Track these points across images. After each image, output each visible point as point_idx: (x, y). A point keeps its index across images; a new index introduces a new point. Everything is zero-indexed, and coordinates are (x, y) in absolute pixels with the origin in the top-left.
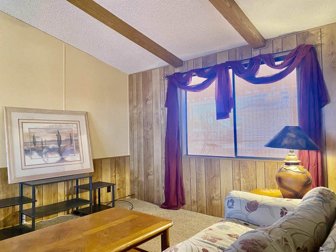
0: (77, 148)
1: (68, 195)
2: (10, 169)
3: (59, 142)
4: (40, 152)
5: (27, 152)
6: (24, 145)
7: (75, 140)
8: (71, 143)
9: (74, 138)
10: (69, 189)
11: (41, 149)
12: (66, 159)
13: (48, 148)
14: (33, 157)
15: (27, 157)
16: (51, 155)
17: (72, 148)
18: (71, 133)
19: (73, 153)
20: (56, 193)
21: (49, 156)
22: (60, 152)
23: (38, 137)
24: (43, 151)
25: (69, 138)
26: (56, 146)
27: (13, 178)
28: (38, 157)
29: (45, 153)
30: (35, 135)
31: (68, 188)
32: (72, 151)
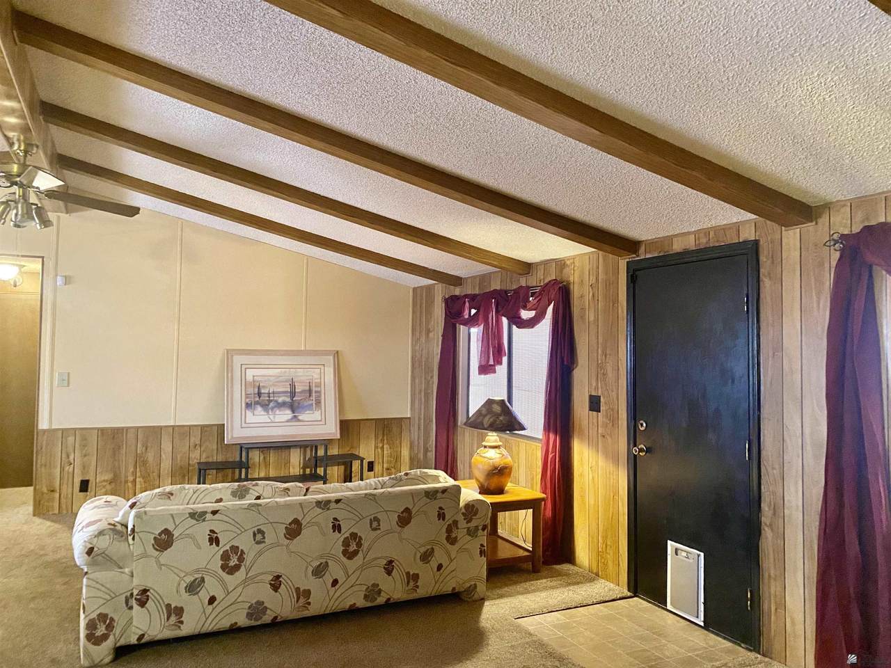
0: (318, 402)
1: (304, 468)
2: (227, 427)
3: (293, 394)
4: (265, 406)
5: (248, 406)
6: (246, 398)
7: (316, 392)
8: (310, 396)
9: (314, 389)
10: (307, 459)
11: (267, 403)
12: (300, 418)
13: (276, 401)
14: (256, 412)
15: (249, 413)
16: (280, 411)
17: (310, 402)
18: (311, 381)
19: (312, 410)
20: (288, 463)
21: (278, 412)
22: (293, 407)
23: (264, 387)
24: (270, 406)
25: (308, 388)
26: (288, 400)
27: (230, 437)
28: (263, 413)
29: (272, 409)
30: (261, 385)
31: (305, 458)
32: (310, 407)
